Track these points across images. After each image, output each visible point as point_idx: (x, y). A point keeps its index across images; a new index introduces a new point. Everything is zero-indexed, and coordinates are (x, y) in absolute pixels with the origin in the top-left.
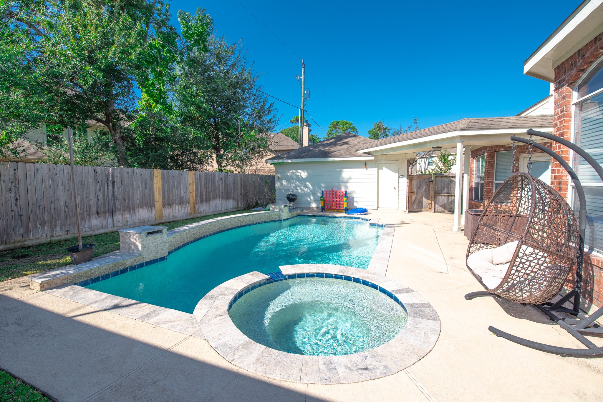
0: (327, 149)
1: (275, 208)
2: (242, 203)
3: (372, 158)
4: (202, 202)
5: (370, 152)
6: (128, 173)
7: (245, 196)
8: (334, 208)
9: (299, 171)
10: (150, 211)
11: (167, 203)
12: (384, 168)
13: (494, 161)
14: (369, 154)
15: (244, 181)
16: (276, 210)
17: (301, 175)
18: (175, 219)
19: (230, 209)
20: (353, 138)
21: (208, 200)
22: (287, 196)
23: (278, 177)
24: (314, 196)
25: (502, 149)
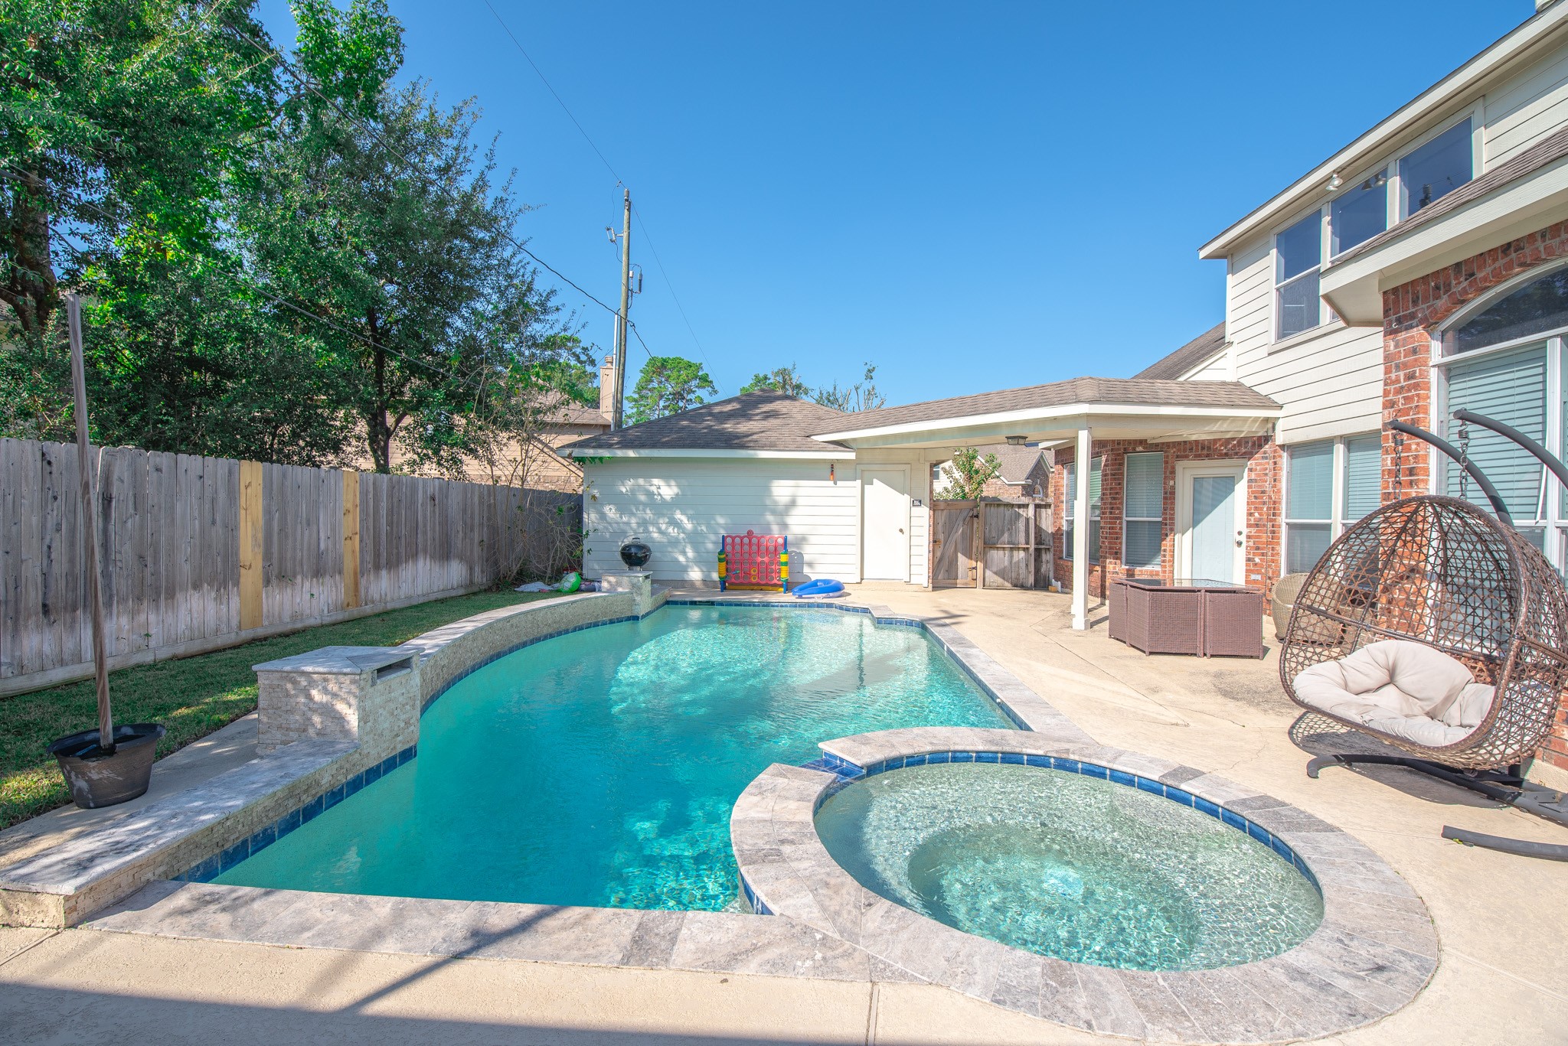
0: (729, 426)
1: (619, 584)
2: (483, 572)
3: (851, 456)
4: (377, 567)
5: (845, 441)
6: (158, 470)
7: (492, 551)
8: (754, 581)
9: (656, 481)
10: (225, 601)
11: (275, 572)
12: (875, 480)
13: (1122, 474)
14: (841, 444)
15: (489, 506)
16: (620, 590)
17: (661, 491)
18: (299, 625)
19: (453, 588)
20: (787, 403)
21: (393, 564)
22: (624, 548)
23: (594, 497)
24: (696, 550)
25: (1140, 449)
